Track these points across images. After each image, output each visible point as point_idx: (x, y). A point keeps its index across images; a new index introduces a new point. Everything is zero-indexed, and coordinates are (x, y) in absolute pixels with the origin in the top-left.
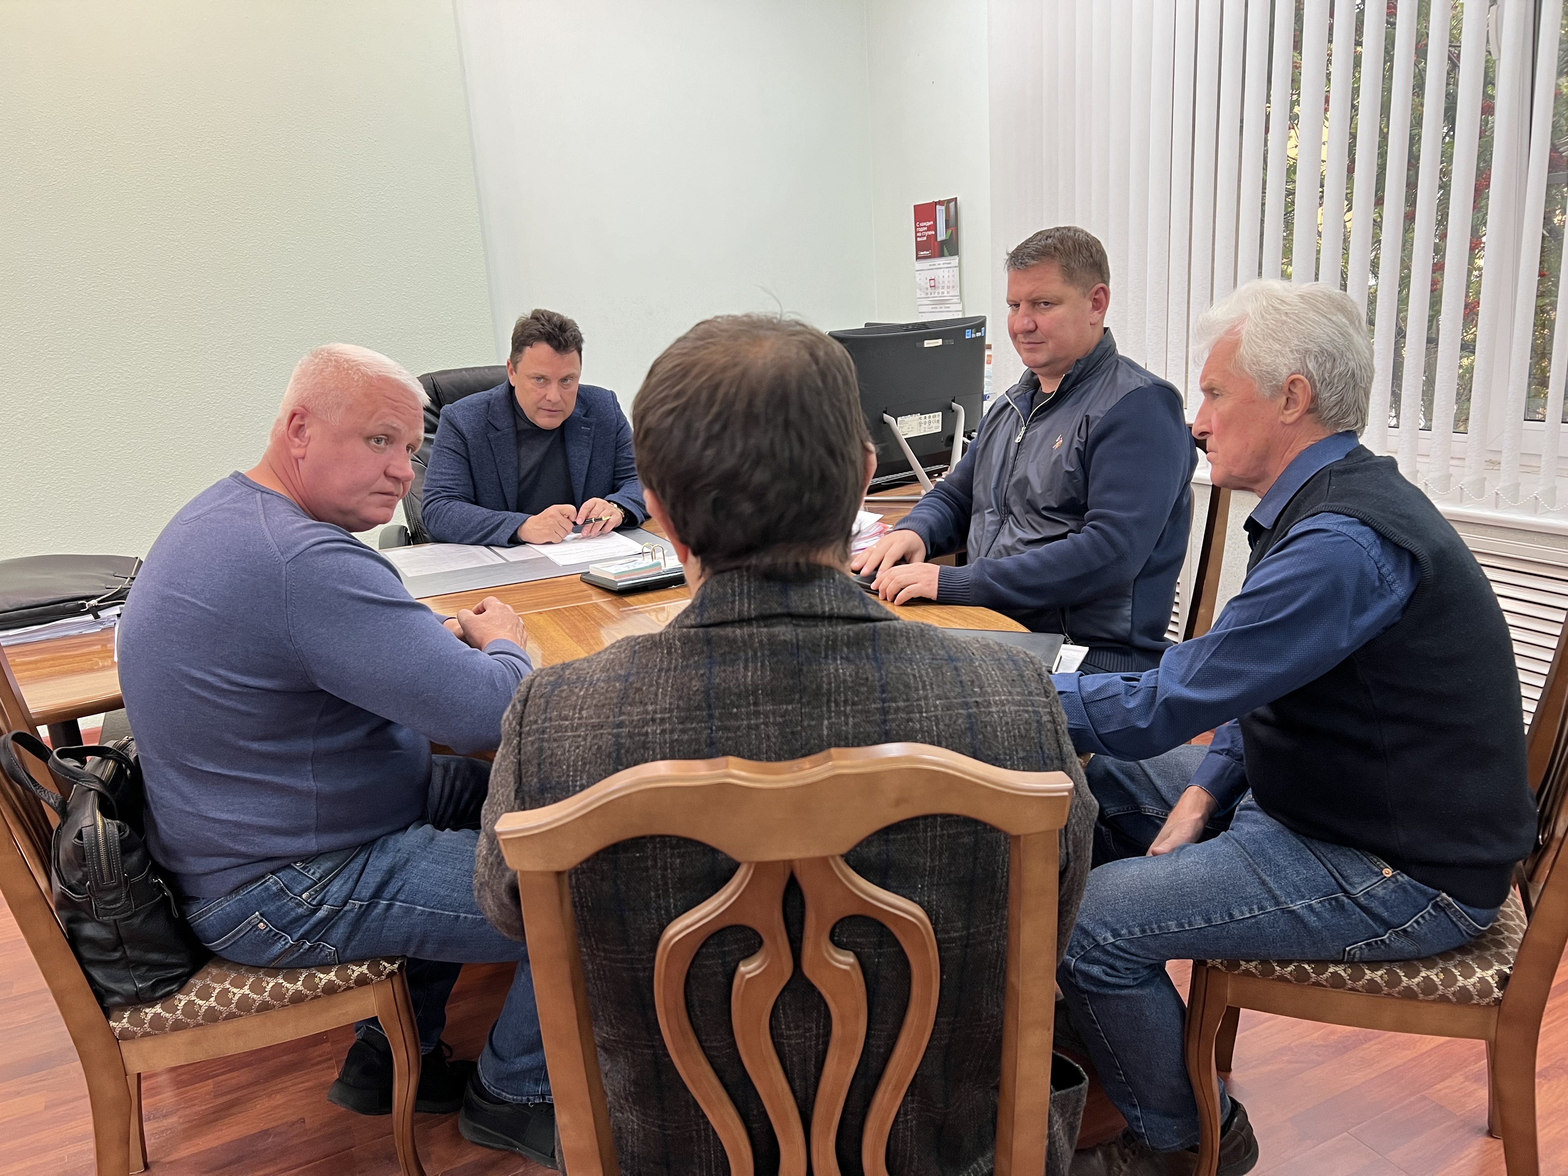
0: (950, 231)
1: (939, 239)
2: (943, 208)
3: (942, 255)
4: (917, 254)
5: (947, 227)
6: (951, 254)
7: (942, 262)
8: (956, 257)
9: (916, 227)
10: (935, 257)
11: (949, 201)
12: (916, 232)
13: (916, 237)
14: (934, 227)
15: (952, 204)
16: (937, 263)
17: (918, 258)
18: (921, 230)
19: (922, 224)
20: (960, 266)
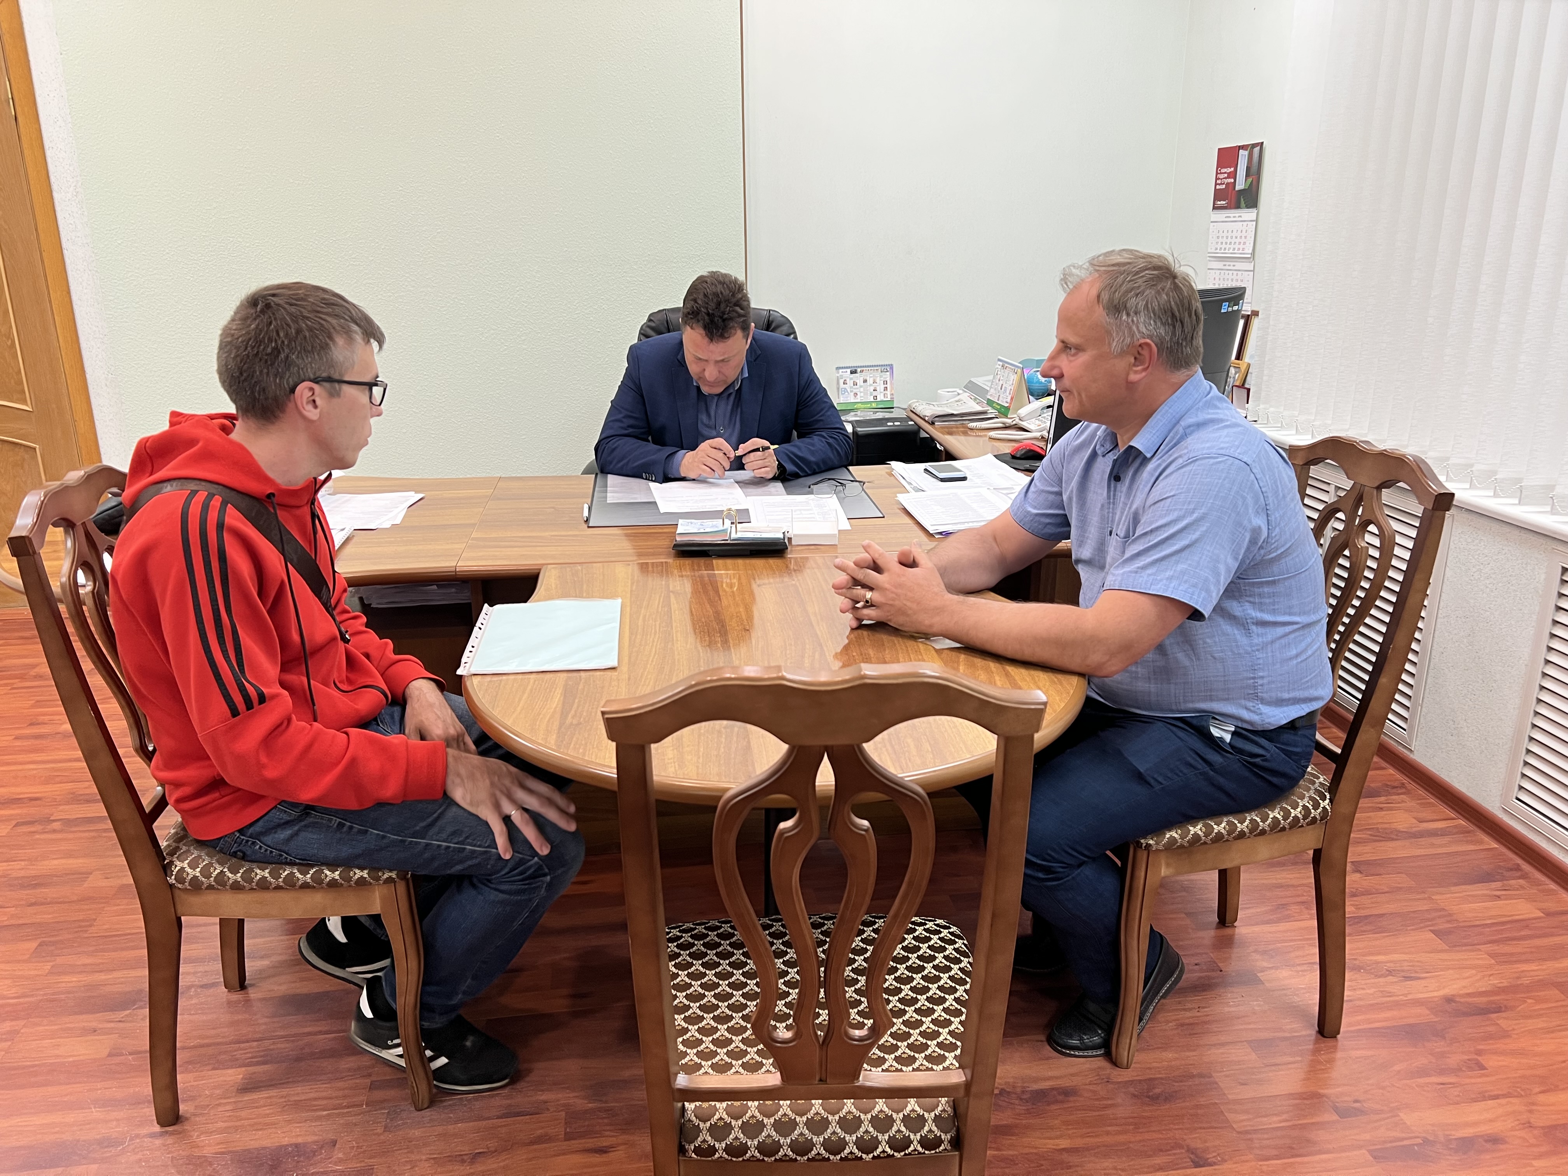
0: (1250, 180)
1: (1238, 188)
2: (1246, 153)
3: (1238, 207)
4: (1214, 204)
5: (1248, 175)
6: (1248, 207)
7: (1237, 215)
8: (1254, 210)
9: (1217, 174)
10: (1230, 208)
11: (1254, 146)
12: (1217, 179)
13: (1216, 184)
14: (1233, 175)
15: (1257, 150)
16: (1232, 215)
17: (1214, 208)
18: (1221, 176)
19: (1223, 171)
20: (1257, 221)
